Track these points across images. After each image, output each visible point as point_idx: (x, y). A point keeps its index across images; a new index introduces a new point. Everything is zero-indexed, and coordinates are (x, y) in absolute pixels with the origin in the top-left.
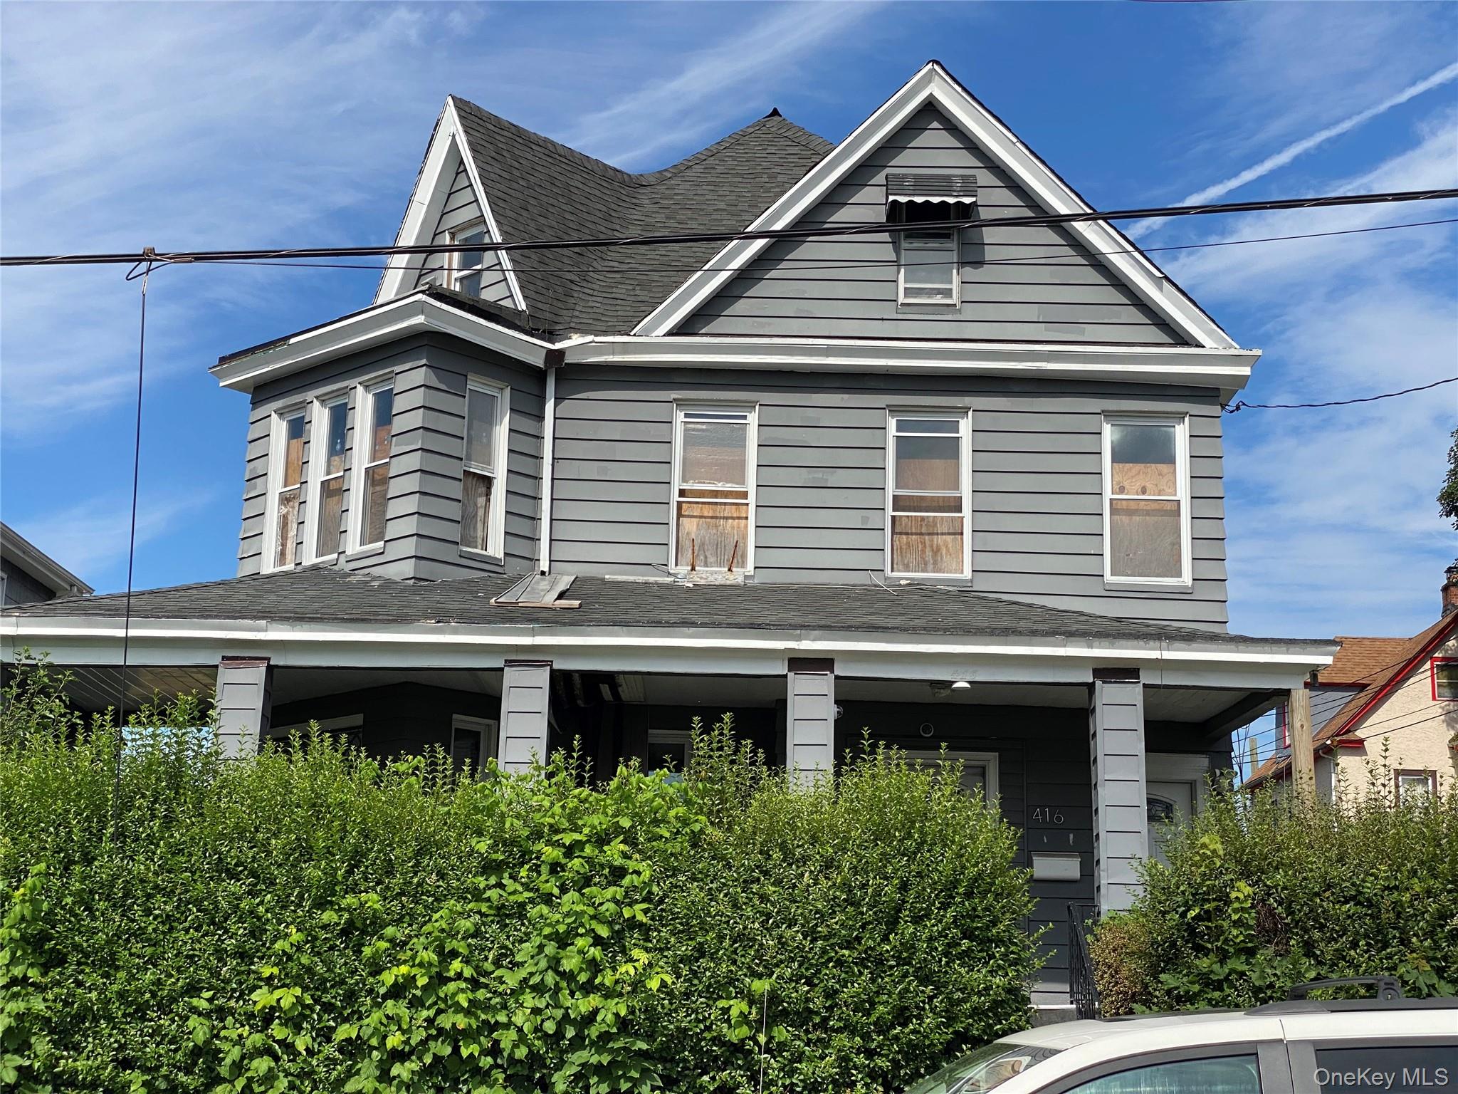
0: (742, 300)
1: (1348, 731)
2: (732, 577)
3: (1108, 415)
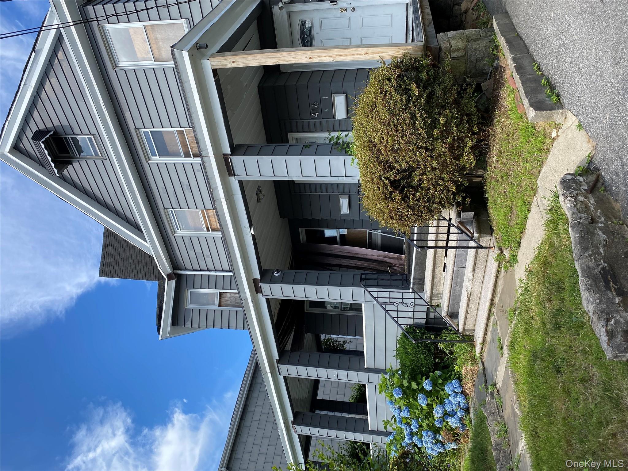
3: (115, 65)
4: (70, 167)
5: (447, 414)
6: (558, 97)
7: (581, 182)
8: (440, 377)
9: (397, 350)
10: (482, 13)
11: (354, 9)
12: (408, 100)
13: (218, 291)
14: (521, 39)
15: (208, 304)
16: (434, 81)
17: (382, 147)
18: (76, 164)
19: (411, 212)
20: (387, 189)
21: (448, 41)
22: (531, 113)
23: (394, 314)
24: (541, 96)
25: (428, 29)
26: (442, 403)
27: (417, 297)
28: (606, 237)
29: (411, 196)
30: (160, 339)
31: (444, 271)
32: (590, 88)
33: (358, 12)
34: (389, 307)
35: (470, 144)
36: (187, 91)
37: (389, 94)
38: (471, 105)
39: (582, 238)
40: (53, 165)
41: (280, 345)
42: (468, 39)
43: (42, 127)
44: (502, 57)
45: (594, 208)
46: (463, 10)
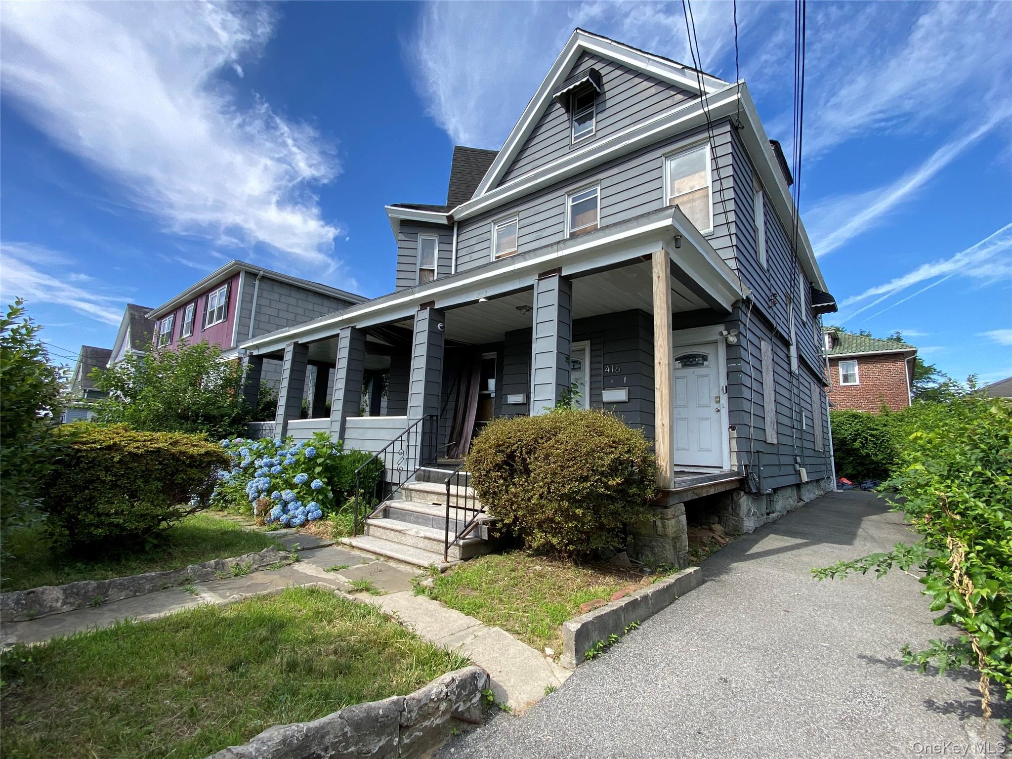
3: (667, 156)
4: (563, 110)
5: (285, 504)
6: (593, 658)
7: (471, 700)
8: (326, 496)
9: (360, 451)
10: (707, 549)
11: (719, 411)
12: (602, 474)
13: (436, 268)
14: (671, 603)
15: (423, 258)
16: (628, 501)
17: (552, 442)
18: (566, 117)
19: (484, 473)
20: (507, 448)
21: (674, 516)
22: (574, 626)
23: (390, 449)
24: (595, 636)
25: (690, 493)
26: (297, 499)
27: (410, 474)
28: (375, 752)
29: (499, 474)
30: (386, 206)
31: (434, 504)
32: (593, 708)
33: (715, 416)
34: (397, 444)
35: (555, 541)
36: (629, 225)
37: (612, 452)
38: (597, 544)
39: (376, 719)
40: (565, 91)
41: (372, 329)
42: (676, 539)
43: (605, 80)
44: (651, 579)
45: (426, 726)
46: (713, 526)
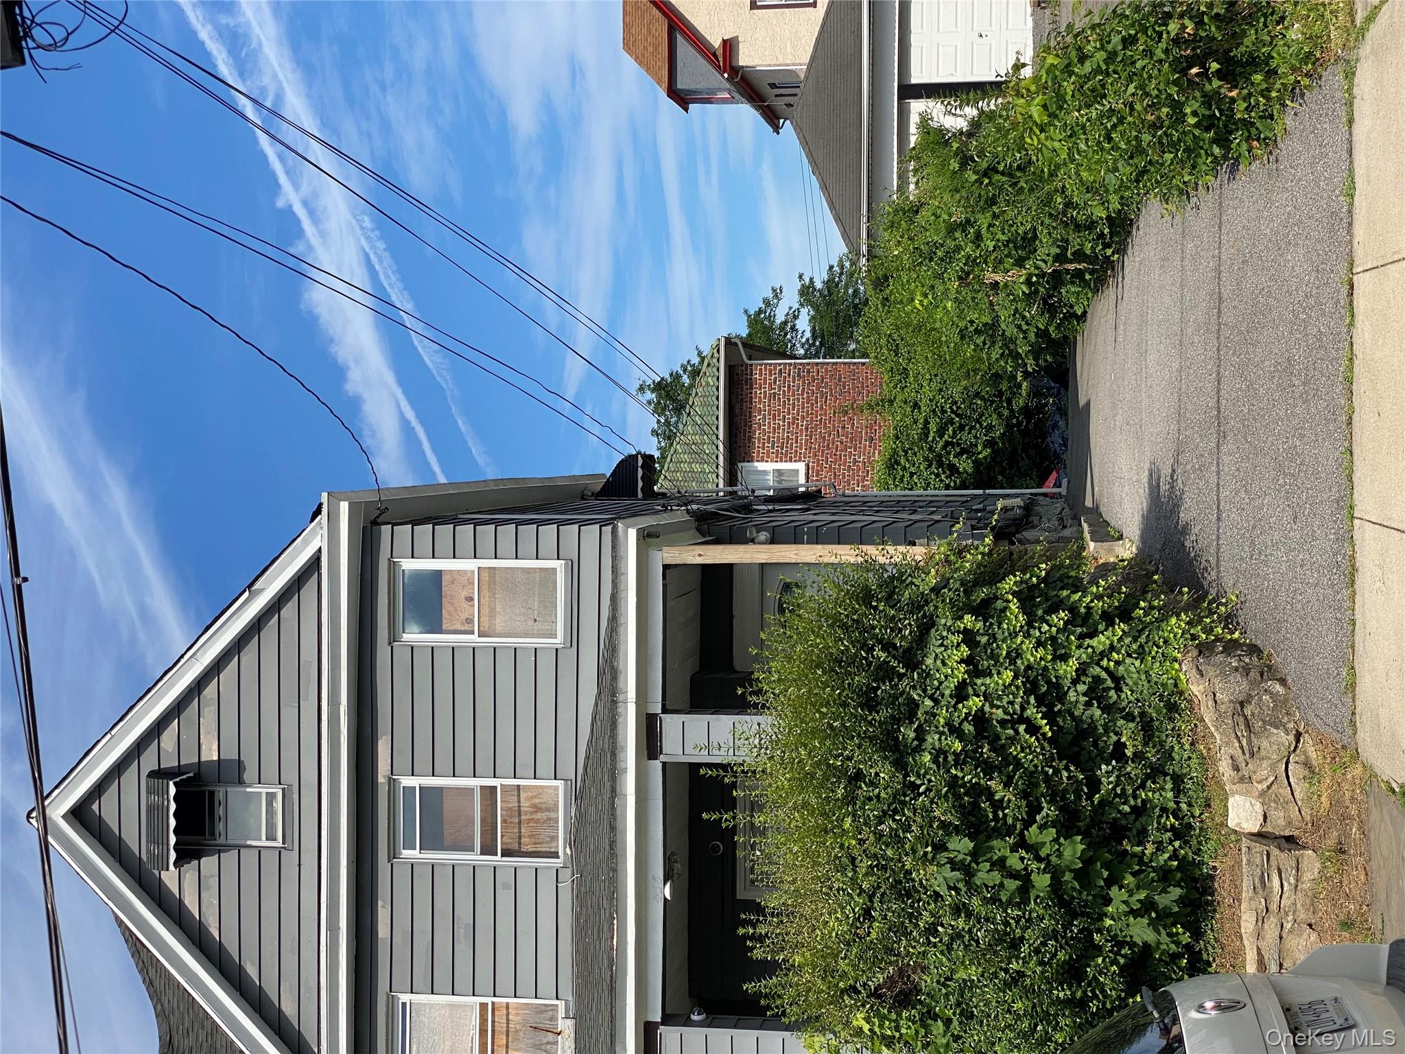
0: (283, 1008)
1: (715, 55)
2: (567, 1032)
3: (393, 639)
18: (209, 864)
